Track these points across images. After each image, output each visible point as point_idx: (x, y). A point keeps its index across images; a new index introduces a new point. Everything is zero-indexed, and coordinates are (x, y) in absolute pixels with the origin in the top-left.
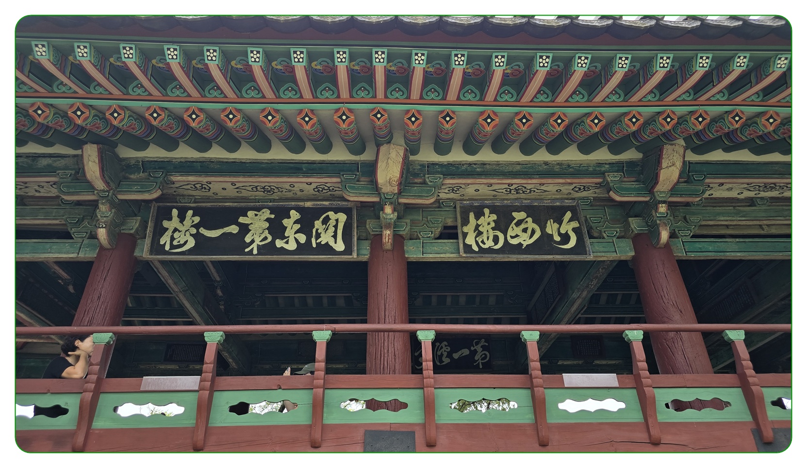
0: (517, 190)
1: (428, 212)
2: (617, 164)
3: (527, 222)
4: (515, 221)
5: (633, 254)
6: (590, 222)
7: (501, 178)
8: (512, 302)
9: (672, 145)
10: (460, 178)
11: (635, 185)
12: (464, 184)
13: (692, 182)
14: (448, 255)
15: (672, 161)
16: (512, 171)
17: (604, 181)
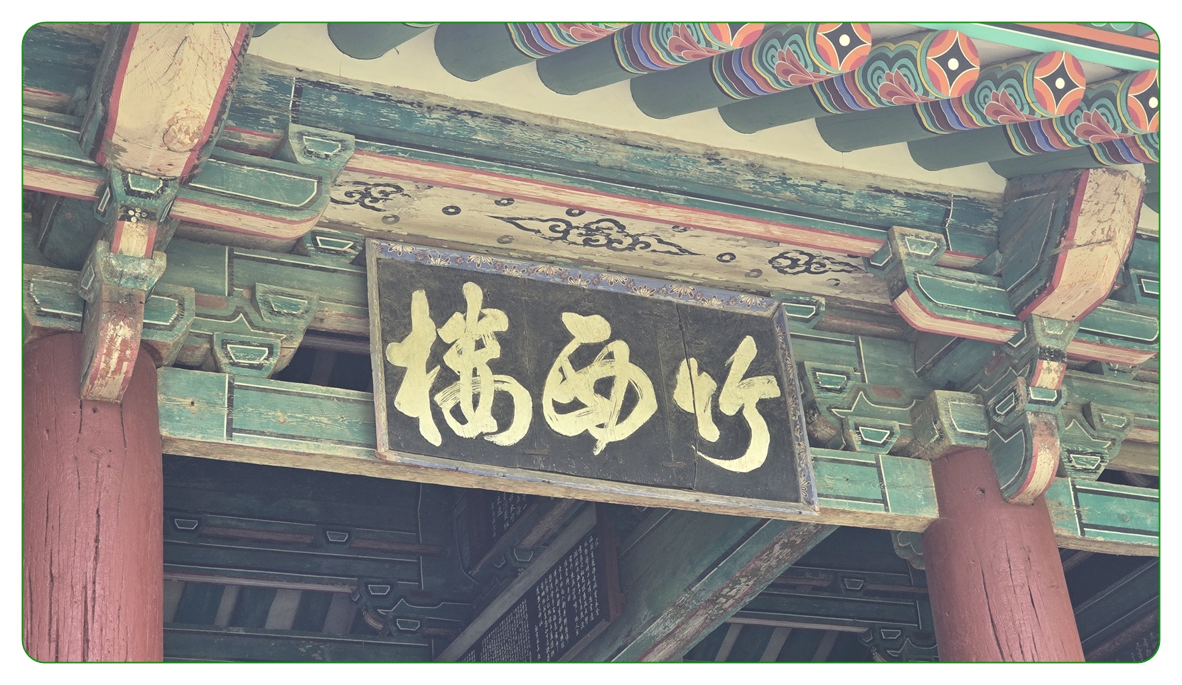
0: (589, 235)
1: (254, 264)
2: (929, 199)
3: (610, 356)
4: (570, 348)
5: (932, 513)
6: (814, 386)
7: (559, 181)
8: (380, 626)
9: (1114, 172)
10: (413, 158)
11: (976, 284)
12: (416, 180)
13: (1134, 301)
14: (326, 448)
15: (1106, 226)
16: (596, 165)
17: (883, 251)
